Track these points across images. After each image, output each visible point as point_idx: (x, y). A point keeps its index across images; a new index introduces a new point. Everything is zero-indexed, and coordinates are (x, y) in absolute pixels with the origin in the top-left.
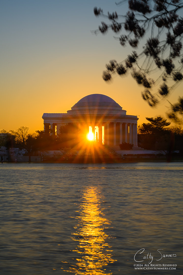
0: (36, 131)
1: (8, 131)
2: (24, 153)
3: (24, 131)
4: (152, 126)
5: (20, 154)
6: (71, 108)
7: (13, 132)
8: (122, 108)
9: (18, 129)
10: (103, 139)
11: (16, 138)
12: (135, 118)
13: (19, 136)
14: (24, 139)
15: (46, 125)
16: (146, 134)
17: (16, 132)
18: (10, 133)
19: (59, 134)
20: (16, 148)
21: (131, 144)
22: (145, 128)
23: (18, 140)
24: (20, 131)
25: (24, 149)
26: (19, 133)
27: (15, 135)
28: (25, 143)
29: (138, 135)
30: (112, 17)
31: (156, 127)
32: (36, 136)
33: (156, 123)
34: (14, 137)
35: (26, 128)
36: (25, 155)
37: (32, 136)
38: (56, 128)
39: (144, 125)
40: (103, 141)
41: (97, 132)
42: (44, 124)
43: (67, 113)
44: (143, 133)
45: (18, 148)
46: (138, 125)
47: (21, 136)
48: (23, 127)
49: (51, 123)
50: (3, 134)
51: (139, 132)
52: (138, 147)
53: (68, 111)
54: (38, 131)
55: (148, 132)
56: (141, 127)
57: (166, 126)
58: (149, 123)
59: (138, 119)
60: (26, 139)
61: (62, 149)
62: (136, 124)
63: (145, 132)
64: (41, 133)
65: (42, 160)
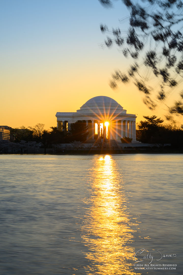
0: (50, 127)
1: (27, 127)
2: (40, 145)
3: (40, 127)
4: (148, 123)
5: (37, 147)
6: (80, 108)
7: (31, 128)
8: (123, 108)
9: (35, 125)
10: (107, 134)
11: (34, 133)
12: (134, 117)
13: (36, 131)
14: (40, 134)
15: (59, 122)
16: (143, 130)
17: (34, 128)
18: (29, 129)
19: (70, 130)
20: (34, 141)
21: (130, 138)
22: (142, 125)
23: (35, 135)
24: (37, 127)
25: (41, 143)
26: (36, 129)
27: (33, 130)
28: (42, 138)
29: (137, 131)
30: (116, 33)
31: (152, 124)
32: (51, 131)
33: (151, 121)
34: (32, 132)
35: (42, 125)
36: (41, 147)
37: (47, 131)
38: (67, 125)
39: (142, 122)
40: (107, 136)
41: (102, 129)
42: (57, 121)
43: (76, 112)
44: (141, 129)
45: (35, 142)
46: (136, 122)
47: (38, 132)
48: (40, 124)
49: (63, 121)
50: (22, 130)
51: (137, 128)
52: (136, 140)
53: (77, 111)
54: (52, 128)
55: (144, 128)
56: (139, 124)
57: (160, 123)
58: (146, 121)
59: (136, 117)
60: (42, 134)
61: (73, 143)
62: (135, 122)
63: (143, 128)
64: (55, 129)
65: (56, 151)
